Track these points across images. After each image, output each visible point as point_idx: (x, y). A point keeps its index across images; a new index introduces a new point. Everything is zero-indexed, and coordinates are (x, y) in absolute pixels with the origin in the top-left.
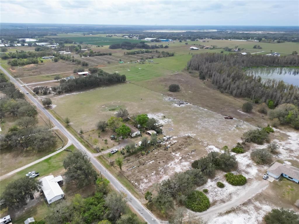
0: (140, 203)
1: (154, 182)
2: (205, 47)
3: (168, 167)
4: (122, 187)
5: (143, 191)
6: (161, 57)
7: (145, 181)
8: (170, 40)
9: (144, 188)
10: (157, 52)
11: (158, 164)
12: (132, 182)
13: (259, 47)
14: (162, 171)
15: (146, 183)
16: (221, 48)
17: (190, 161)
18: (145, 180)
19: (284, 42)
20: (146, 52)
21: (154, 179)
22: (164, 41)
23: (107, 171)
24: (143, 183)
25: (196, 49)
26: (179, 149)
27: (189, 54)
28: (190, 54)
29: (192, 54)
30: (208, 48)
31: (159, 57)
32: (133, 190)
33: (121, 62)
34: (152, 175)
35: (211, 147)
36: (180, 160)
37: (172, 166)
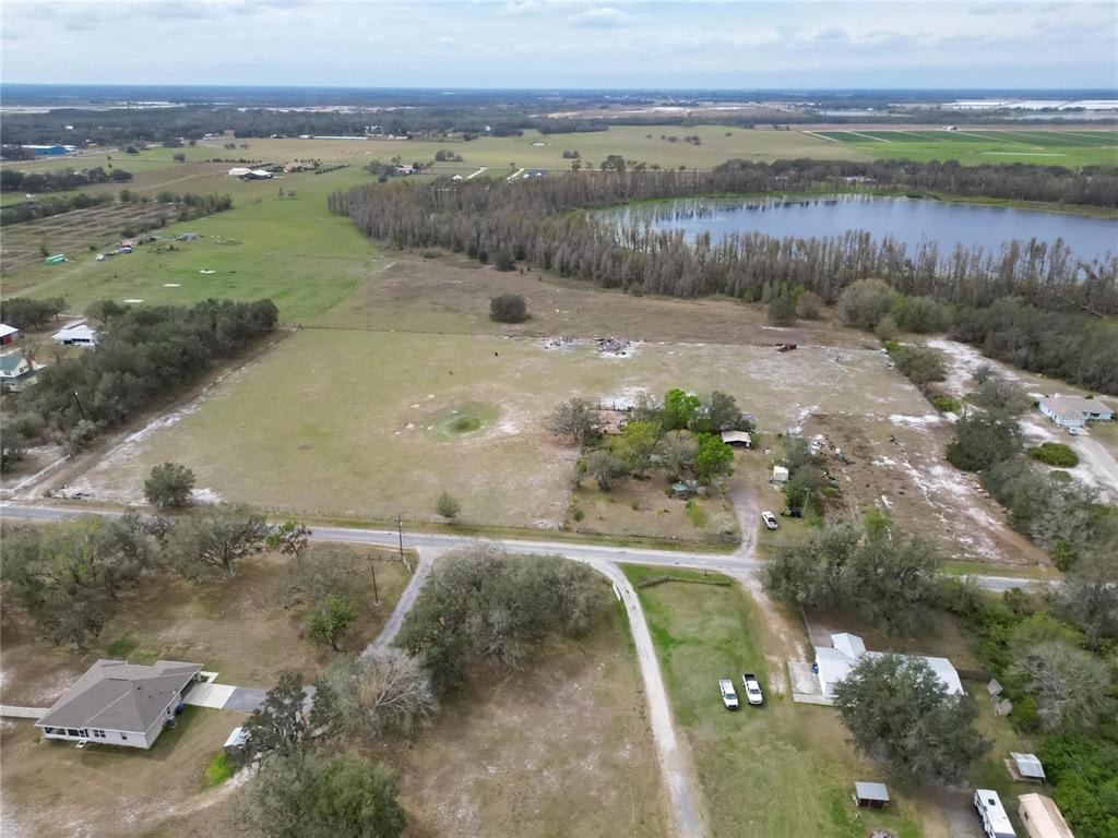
2: (288, 168)
3: (934, 493)
5: (1009, 559)
6: (193, 218)
7: (966, 540)
8: (68, 147)
9: (997, 554)
10: (126, 197)
11: (904, 497)
12: (954, 557)
13: (451, 155)
14: (944, 507)
15: (977, 543)
16: (341, 167)
17: (933, 462)
18: (962, 540)
19: (475, 138)
20: (81, 203)
21: (970, 529)
22: (46, 152)
25: (265, 177)
26: (864, 449)
27: (281, 194)
28: (286, 196)
29: (291, 195)
30: (299, 169)
31: (183, 218)
33: (56, 258)
34: (950, 524)
35: (896, 418)
36: (917, 469)
37: (934, 488)
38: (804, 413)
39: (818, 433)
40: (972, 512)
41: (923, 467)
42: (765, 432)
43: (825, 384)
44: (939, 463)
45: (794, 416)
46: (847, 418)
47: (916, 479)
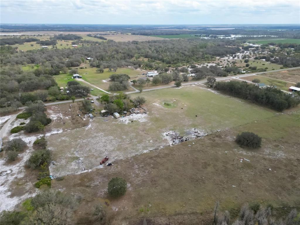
32: (54, 105)
35: (61, 131)
36: (61, 118)
37: (58, 115)
38: (90, 126)
39: (85, 121)
40: (52, 112)
41: (59, 118)
42: (99, 117)
43: (84, 141)
44: (54, 120)
45: (93, 124)
46: (76, 127)
47: (62, 115)
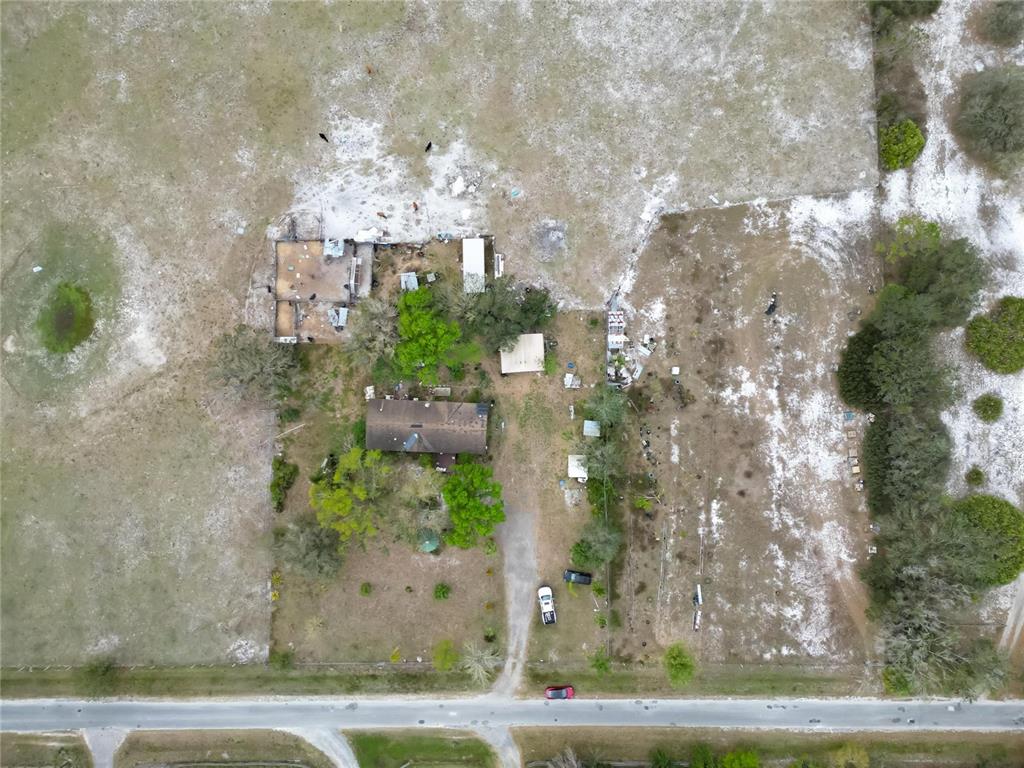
0: (874, 699)
1: (822, 592)
3: (788, 483)
4: (769, 707)
5: (833, 654)
7: (794, 612)
9: (823, 643)
11: (743, 501)
12: (767, 656)
14: (791, 523)
15: (806, 619)
17: (814, 380)
18: (789, 612)
21: (809, 582)
23: (647, 702)
24: (796, 627)
26: (719, 348)
32: (807, 680)
34: (787, 572)
35: (801, 211)
36: (784, 406)
37: (792, 467)
38: (649, 210)
39: (659, 292)
41: (795, 399)
44: (822, 385)
46: (718, 222)
47: (775, 442)
